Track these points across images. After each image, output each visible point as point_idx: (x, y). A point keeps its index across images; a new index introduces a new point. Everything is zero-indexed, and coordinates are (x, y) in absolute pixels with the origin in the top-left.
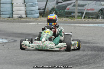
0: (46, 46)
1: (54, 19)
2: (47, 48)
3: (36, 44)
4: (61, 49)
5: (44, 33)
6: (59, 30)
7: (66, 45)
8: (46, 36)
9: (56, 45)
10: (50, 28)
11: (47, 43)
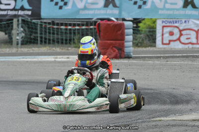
0: (71, 105)
4: (98, 109)
5: (70, 80)
6: (99, 75)
7: (108, 102)
8: (72, 87)
11: (74, 100)
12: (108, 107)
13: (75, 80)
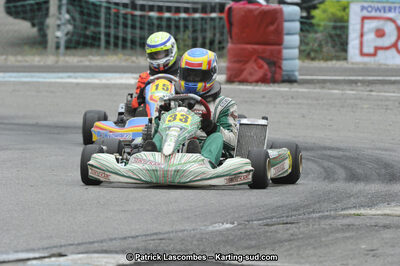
0: (178, 171)
5: (170, 121)
6: (220, 108)
7: (250, 168)
8: (177, 134)
9: (214, 167)
10: (187, 102)
11: (183, 162)
12: (250, 176)
13: (181, 120)
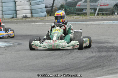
0: (58, 45)
1: (62, 15)
2: (59, 48)
3: (47, 43)
4: (73, 47)
5: (54, 31)
6: (68, 27)
8: (57, 35)
9: (68, 43)
11: (59, 42)
12: (78, 46)
13: (58, 31)
